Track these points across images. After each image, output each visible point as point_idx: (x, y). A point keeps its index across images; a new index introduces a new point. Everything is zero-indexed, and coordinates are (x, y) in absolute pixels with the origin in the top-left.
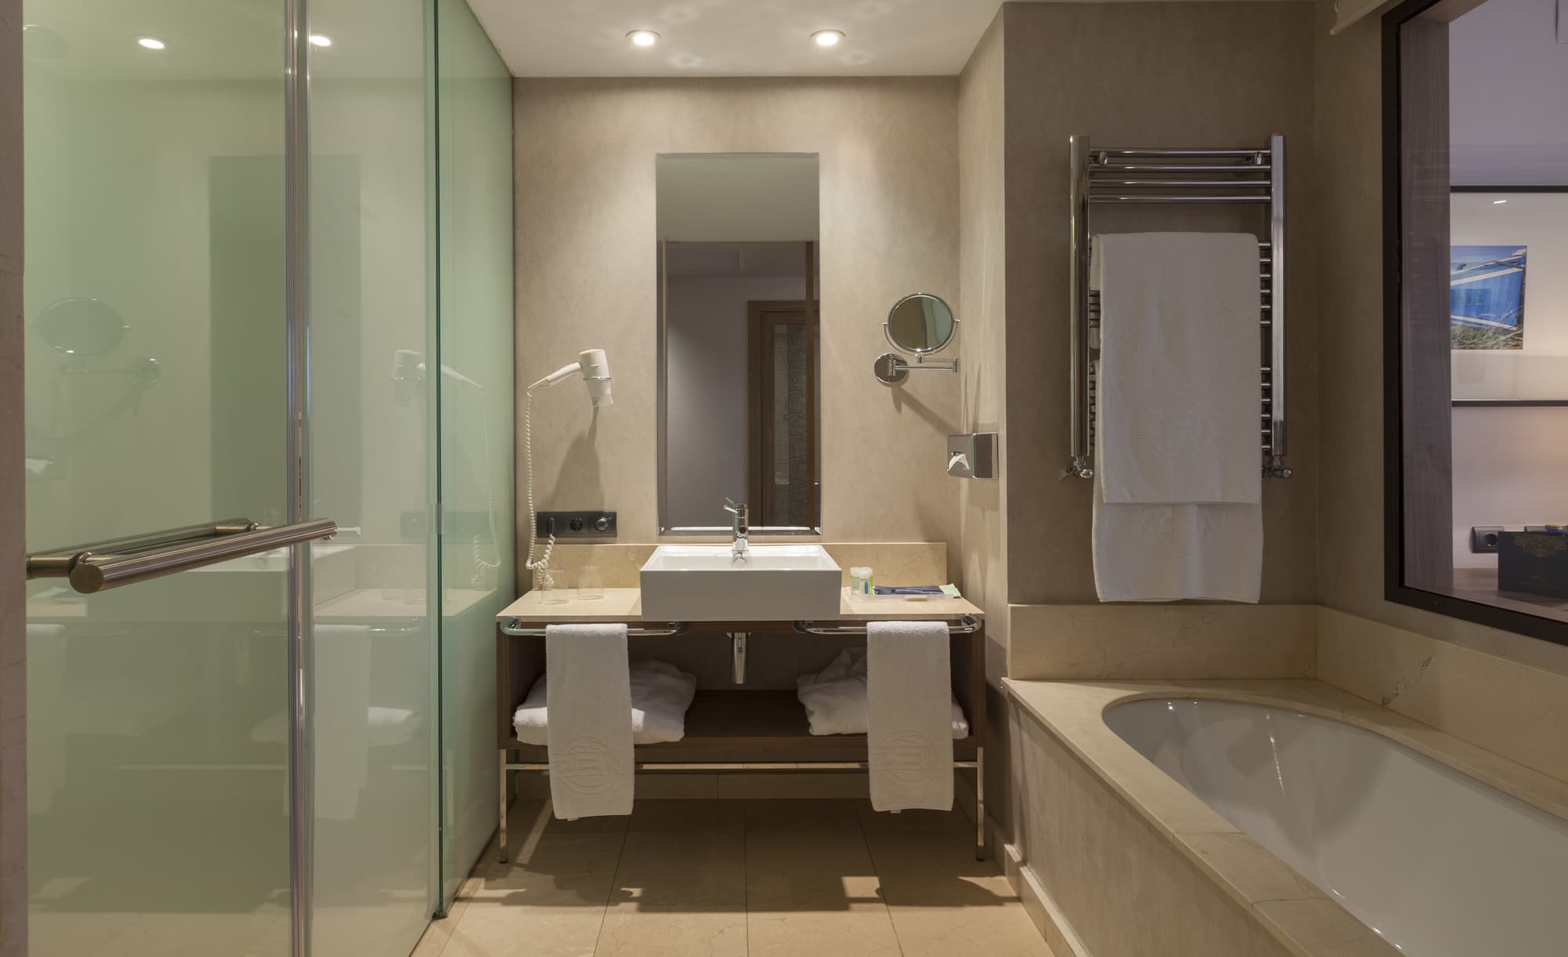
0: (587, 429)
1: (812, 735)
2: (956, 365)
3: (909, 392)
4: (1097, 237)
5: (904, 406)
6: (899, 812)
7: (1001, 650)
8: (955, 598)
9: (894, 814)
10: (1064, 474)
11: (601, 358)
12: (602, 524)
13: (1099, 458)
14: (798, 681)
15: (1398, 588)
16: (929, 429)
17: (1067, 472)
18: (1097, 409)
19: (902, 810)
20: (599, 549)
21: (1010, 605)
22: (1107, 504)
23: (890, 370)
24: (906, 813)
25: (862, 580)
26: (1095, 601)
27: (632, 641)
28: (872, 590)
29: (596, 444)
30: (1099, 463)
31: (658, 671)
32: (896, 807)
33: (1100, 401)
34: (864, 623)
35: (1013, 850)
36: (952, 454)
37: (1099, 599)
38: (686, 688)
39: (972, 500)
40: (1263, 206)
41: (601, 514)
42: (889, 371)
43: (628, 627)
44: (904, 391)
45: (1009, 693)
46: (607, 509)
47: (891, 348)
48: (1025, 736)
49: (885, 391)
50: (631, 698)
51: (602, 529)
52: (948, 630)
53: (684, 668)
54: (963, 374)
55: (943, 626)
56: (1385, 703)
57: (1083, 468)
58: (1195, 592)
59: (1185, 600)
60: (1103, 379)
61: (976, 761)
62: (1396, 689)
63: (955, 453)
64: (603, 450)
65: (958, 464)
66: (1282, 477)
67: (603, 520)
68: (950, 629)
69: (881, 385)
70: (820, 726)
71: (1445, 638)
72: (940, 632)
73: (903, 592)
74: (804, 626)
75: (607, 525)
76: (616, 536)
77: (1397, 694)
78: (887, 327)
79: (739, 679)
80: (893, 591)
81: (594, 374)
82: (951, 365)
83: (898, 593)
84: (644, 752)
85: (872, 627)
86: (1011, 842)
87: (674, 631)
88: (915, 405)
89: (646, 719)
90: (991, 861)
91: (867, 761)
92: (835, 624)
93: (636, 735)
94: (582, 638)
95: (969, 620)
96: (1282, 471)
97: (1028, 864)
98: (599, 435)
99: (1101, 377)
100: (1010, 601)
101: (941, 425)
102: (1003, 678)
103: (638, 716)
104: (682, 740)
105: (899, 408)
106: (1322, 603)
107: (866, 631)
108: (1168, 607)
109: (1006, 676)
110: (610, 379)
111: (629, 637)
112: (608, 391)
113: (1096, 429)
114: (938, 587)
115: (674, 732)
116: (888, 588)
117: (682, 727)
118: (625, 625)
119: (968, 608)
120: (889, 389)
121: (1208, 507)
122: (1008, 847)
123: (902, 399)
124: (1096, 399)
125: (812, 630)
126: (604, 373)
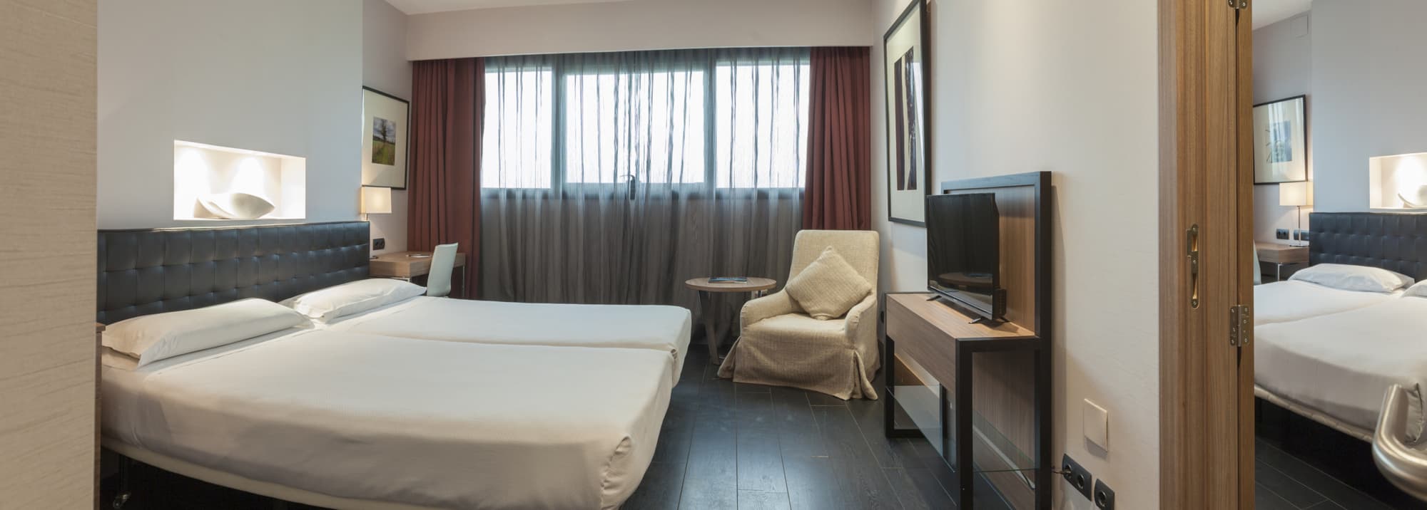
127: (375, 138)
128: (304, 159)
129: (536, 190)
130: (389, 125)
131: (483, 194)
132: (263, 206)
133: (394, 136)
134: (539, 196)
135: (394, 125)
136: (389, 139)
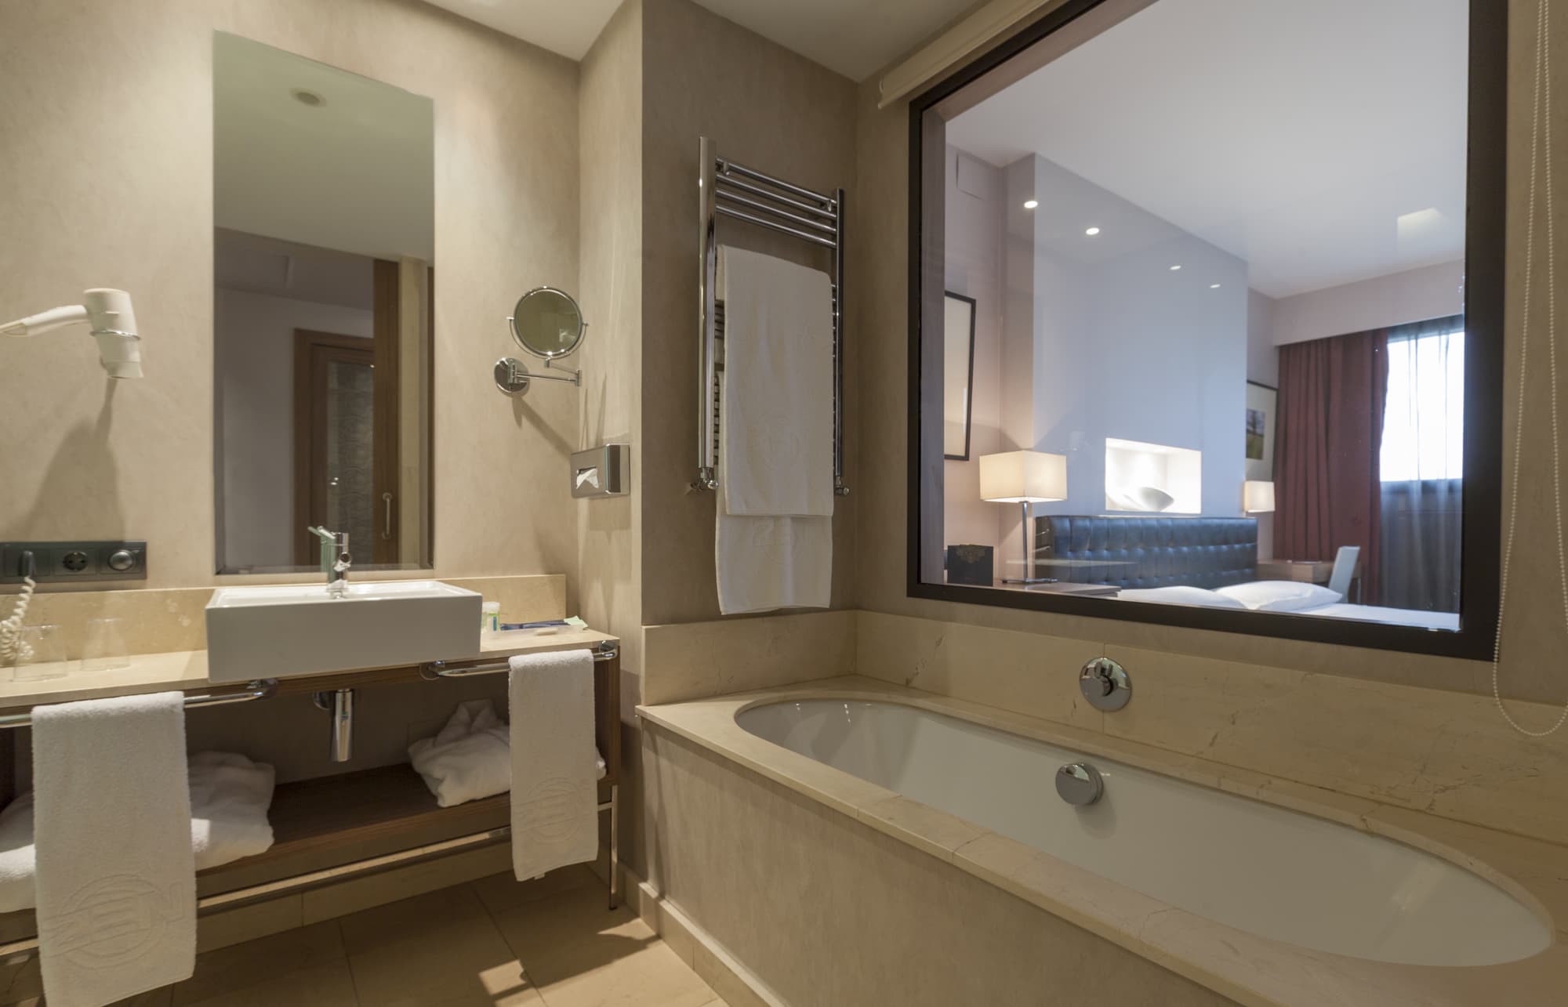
0: (94, 413)
1: (443, 808)
2: (577, 379)
3: (530, 404)
4: (722, 248)
5: (524, 421)
6: (543, 876)
7: (634, 679)
8: (584, 629)
9: (538, 880)
10: (689, 488)
11: (123, 304)
12: (122, 560)
13: (723, 470)
14: (411, 750)
15: (917, 587)
16: (549, 448)
17: (692, 486)
18: (721, 421)
19: (546, 874)
20: (116, 597)
21: (644, 627)
22: (729, 516)
23: (512, 377)
24: (550, 875)
25: (491, 614)
26: (716, 616)
27: (193, 716)
28: (498, 627)
29: (111, 437)
30: (723, 473)
31: (221, 764)
32: (538, 873)
33: (725, 411)
34: (506, 659)
35: (648, 888)
36: (578, 472)
37: (721, 613)
38: (263, 781)
39: (593, 525)
40: (829, 250)
41: (120, 545)
42: (509, 378)
43: (186, 696)
44: (525, 405)
45: (643, 719)
46: (130, 536)
47: (513, 349)
48: (664, 763)
49: (503, 400)
50: (189, 803)
51: (122, 566)
52: (592, 658)
53: (256, 757)
54: (582, 389)
55: (587, 653)
56: (908, 682)
57: (709, 479)
58: (789, 601)
59: (781, 609)
60: (727, 390)
61: (611, 801)
62: (917, 669)
63: (580, 470)
64: (121, 445)
65: (585, 482)
66: (842, 494)
67: (123, 553)
68: (595, 657)
69: (500, 393)
70: (451, 794)
71: (951, 620)
72: (585, 660)
73: (534, 626)
74: (436, 670)
75: (130, 562)
76: (145, 577)
77: (918, 673)
78: (512, 323)
79: (342, 753)
80: (521, 627)
81: (113, 325)
82: (572, 377)
83: (527, 628)
84: (210, 879)
85: (516, 661)
86: (645, 880)
87: (260, 693)
88: (536, 420)
89: (212, 831)
90: (624, 906)
91: (510, 825)
92: (470, 664)
93: (198, 857)
94: (103, 721)
95: (606, 647)
96: (843, 489)
97: (667, 897)
98: (116, 425)
99: (725, 388)
100: (644, 623)
101: (561, 446)
102: (637, 707)
103: (200, 829)
104: (270, 849)
105: (519, 422)
106: (859, 608)
107: (509, 667)
108: (765, 619)
109: (639, 704)
110: (137, 338)
111: (185, 710)
112: (135, 356)
113: (720, 442)
114: (563, 621)
115: (257, 839)
116: (516, 625)
117: (269, 831)
118: (181, 693)
119: (603, 638)
120: (510, 399)
121: (797, 519)
122: (644, 886)
123: (523, 411)
124: (720, 411)
125: (446, 673)
126: (128, 327)
127: (1248, 431)
128: (1200, 452)
129: (1439, 481)
130: (1259, 415)
131: (1383, 487)
132: (1165, 499)
133: (1263, 428)
134: (1443, 488)
135: (1264, 415)
136: (1258, 431)
